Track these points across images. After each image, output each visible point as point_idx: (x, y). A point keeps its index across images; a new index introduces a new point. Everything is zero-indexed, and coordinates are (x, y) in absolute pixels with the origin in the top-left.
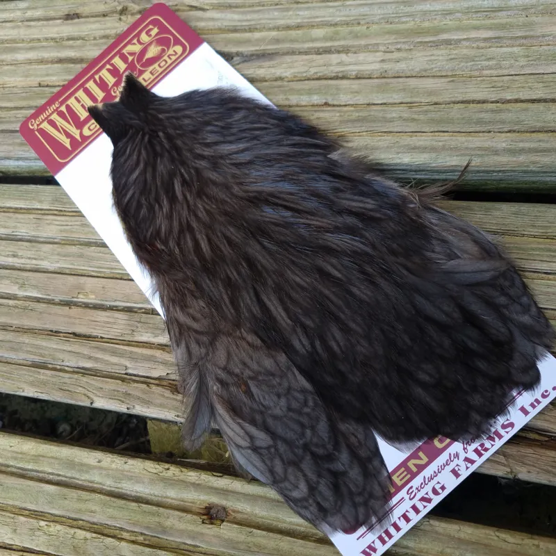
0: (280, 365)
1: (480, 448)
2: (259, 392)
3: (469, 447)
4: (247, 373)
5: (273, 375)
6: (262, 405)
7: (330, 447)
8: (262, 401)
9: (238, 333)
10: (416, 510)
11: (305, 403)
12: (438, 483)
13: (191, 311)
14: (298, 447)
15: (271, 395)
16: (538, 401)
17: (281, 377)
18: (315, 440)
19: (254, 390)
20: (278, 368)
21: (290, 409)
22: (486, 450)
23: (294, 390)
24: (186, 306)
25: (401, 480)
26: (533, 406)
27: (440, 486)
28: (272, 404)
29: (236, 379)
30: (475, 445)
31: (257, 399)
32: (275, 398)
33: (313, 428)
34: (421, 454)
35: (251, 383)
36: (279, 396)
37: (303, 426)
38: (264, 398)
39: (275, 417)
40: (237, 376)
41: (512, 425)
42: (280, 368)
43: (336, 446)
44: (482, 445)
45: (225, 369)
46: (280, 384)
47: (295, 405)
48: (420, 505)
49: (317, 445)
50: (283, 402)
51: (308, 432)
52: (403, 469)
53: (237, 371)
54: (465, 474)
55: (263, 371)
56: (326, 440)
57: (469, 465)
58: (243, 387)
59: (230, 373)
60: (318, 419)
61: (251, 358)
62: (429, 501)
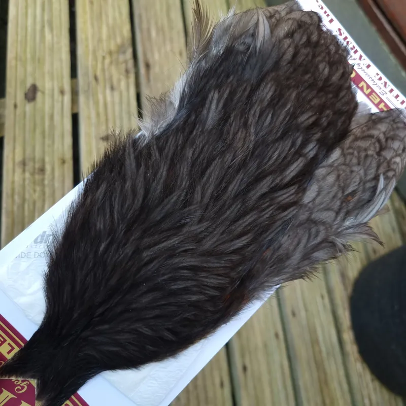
0: (329, 171)
1: (353, 51)
2: (352, 186)
3: (353, 57)
4: (340, 195)
5: (338, 176)
6: (359, 183)
7: (373, 140)
8: (357, 183)
9: (310, 205)
10: (391, 91)
11: (352, 154)
12: (375, 77)
13: (291, 248)
14: (380, 160)
15: (352, 177)
16: (325, 12)
17: (338, 170)
18: (372, 148)
19: (350, 190)
20: (333, 173)
21: (359, 164)
22: (354, 47)
23: (345, 161)
24: (287, 254)
25: (376, 98)
26: (328, 15)
27: (376, 76)
28: (358, 177)
29: (344, 204)
30: (352, 52)
31: (356, 187)
32: (354, 174)
33: (366, 150)
34: (360, 85)
35: (347, 193)
36: (352, 172)
37: (367, 156)
38: (355, 182)
39: (366, 174)
40: (342, 203)
41: (340, 30)
42: (332, 172)
43: (371, 136)
44: (352, 49)
45: (337, 213)
46: (344, 171)
47: (355, 161)
48: (389, 89)
49: (375, 148)
50: (355, 169)
51: (370, 152)
52: (370, 97)
53: (338, 203)
54: (368, 61)
55: (337, 183)
56: (370, 142)
57: (362, 58)
58: (349, 199)
59: (340, 209)
60: (359, 147)
61: (329, 193)
62: (385, 83)
